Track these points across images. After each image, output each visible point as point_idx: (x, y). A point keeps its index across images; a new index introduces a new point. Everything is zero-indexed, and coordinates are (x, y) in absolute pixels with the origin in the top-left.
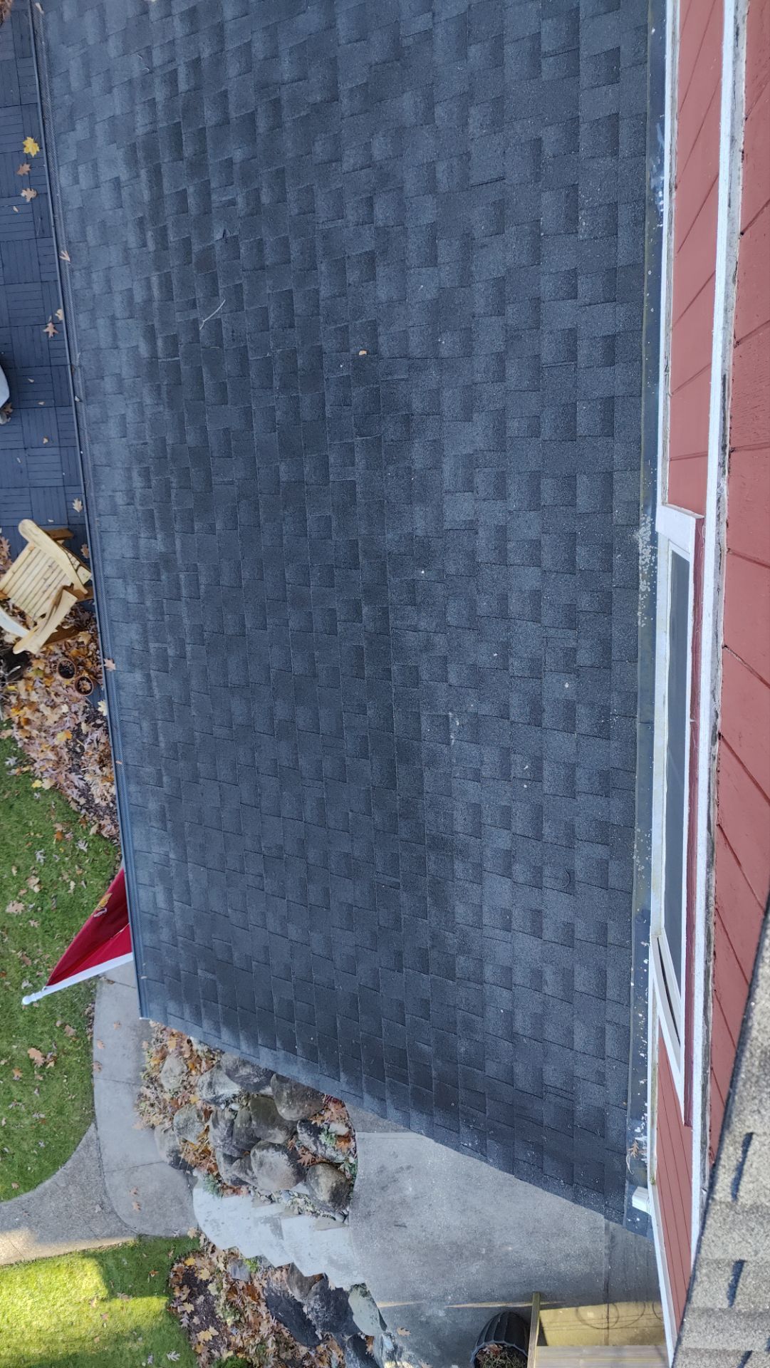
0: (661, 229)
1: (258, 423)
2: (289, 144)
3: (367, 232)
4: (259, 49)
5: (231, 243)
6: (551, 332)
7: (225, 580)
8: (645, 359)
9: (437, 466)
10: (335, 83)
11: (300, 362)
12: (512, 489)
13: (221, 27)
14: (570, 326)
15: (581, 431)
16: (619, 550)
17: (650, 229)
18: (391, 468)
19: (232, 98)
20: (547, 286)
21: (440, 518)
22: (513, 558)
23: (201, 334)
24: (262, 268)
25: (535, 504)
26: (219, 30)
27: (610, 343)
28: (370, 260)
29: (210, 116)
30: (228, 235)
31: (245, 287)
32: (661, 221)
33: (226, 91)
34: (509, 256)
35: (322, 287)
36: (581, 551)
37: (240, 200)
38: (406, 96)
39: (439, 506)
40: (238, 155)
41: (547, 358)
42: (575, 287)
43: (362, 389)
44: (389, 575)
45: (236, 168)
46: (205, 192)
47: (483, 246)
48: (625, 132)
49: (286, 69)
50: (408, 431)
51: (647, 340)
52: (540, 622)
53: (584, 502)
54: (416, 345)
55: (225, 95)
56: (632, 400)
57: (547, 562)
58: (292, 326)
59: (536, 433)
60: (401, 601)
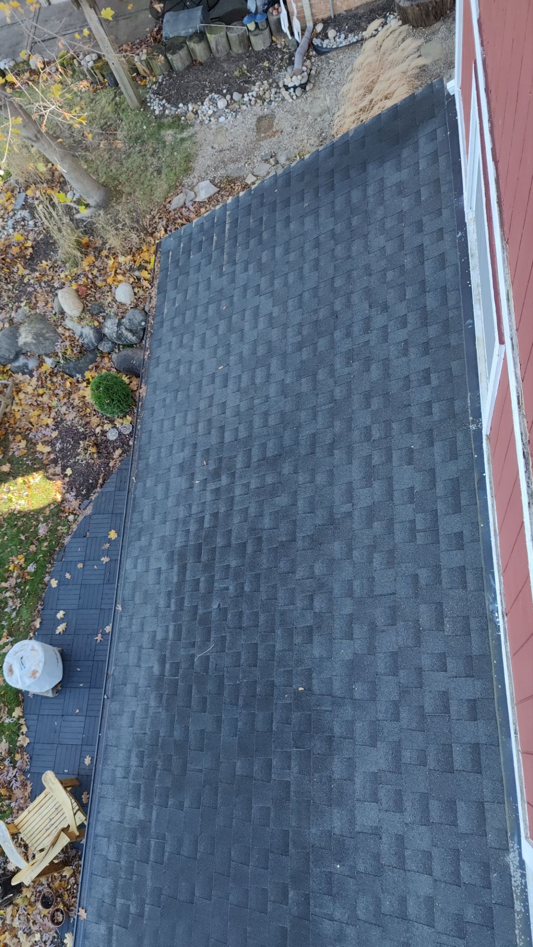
0: (499, 636)
1: (225, 728)
2: (264, 561)
3: (309, 615)
4: (252, 511)
5: (223, 611)
6: (430, 692)
7: (186, 851)
8: (499, 720)
9: (351, 779)
10: (294, 532)
11: (258, 690)
12: (407, 804)
13: (233, 498)
14: (445, 690)
15: (457, 766)
16: (495, 870)
17: (492, 635)
18: (316, 775)
19: (234, 534)
20: (426, 662)
21: (352, 822)
22: (411, 865)
23: (195, 664)
24: (240, 628)
25: (426, 821)
26: (231, 501)
27: (473, 705)
28: (309, 632)
29: (220, 541)
30: (222, 606)
31: (228, 638)
32: (499, 631)
33: (231, 530)
34: (400, 639)
35: (277, 644)
36: (464, 867)
37: (231, 588)
38: (336, 543)
39: (352, 811)
40: (233, 564)
41: (428, 709)
42: (445, 664)
43: (299, 713)
44: (311, 865)
45: (231, 570)
46: (211, 581)
47: (383, 631)
48: (470, 577)
49: (267, 522)
50: (330, 748)
51: (499, 706)
52: (434, 927)
53: (464, 824)
54: (338, 688)
55: (230, 531)
56: (493, 748)
57: (437, 873)
58: (255, 666)
59: (424, 764)
60: (320, 890)
